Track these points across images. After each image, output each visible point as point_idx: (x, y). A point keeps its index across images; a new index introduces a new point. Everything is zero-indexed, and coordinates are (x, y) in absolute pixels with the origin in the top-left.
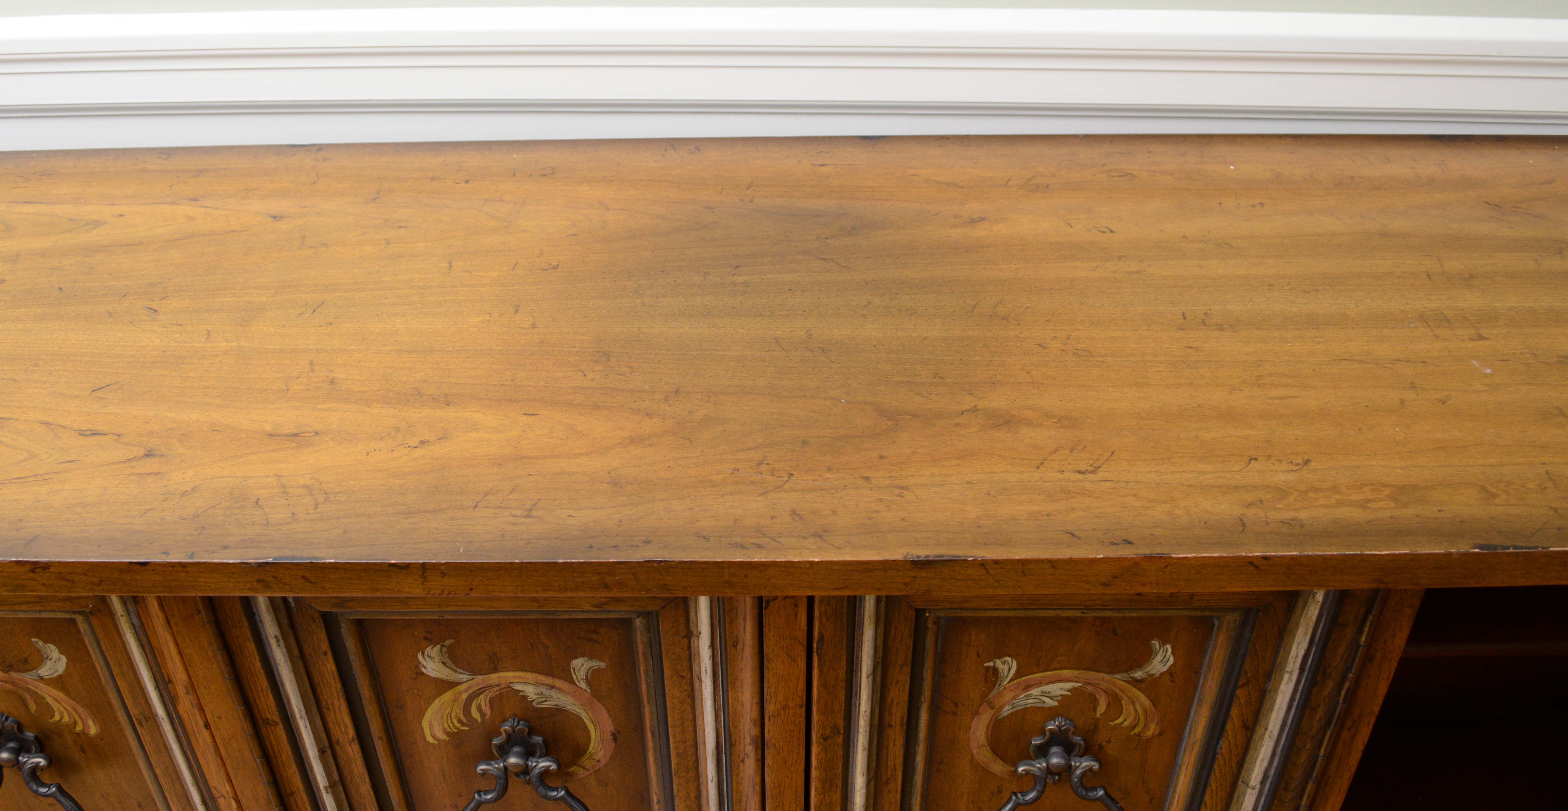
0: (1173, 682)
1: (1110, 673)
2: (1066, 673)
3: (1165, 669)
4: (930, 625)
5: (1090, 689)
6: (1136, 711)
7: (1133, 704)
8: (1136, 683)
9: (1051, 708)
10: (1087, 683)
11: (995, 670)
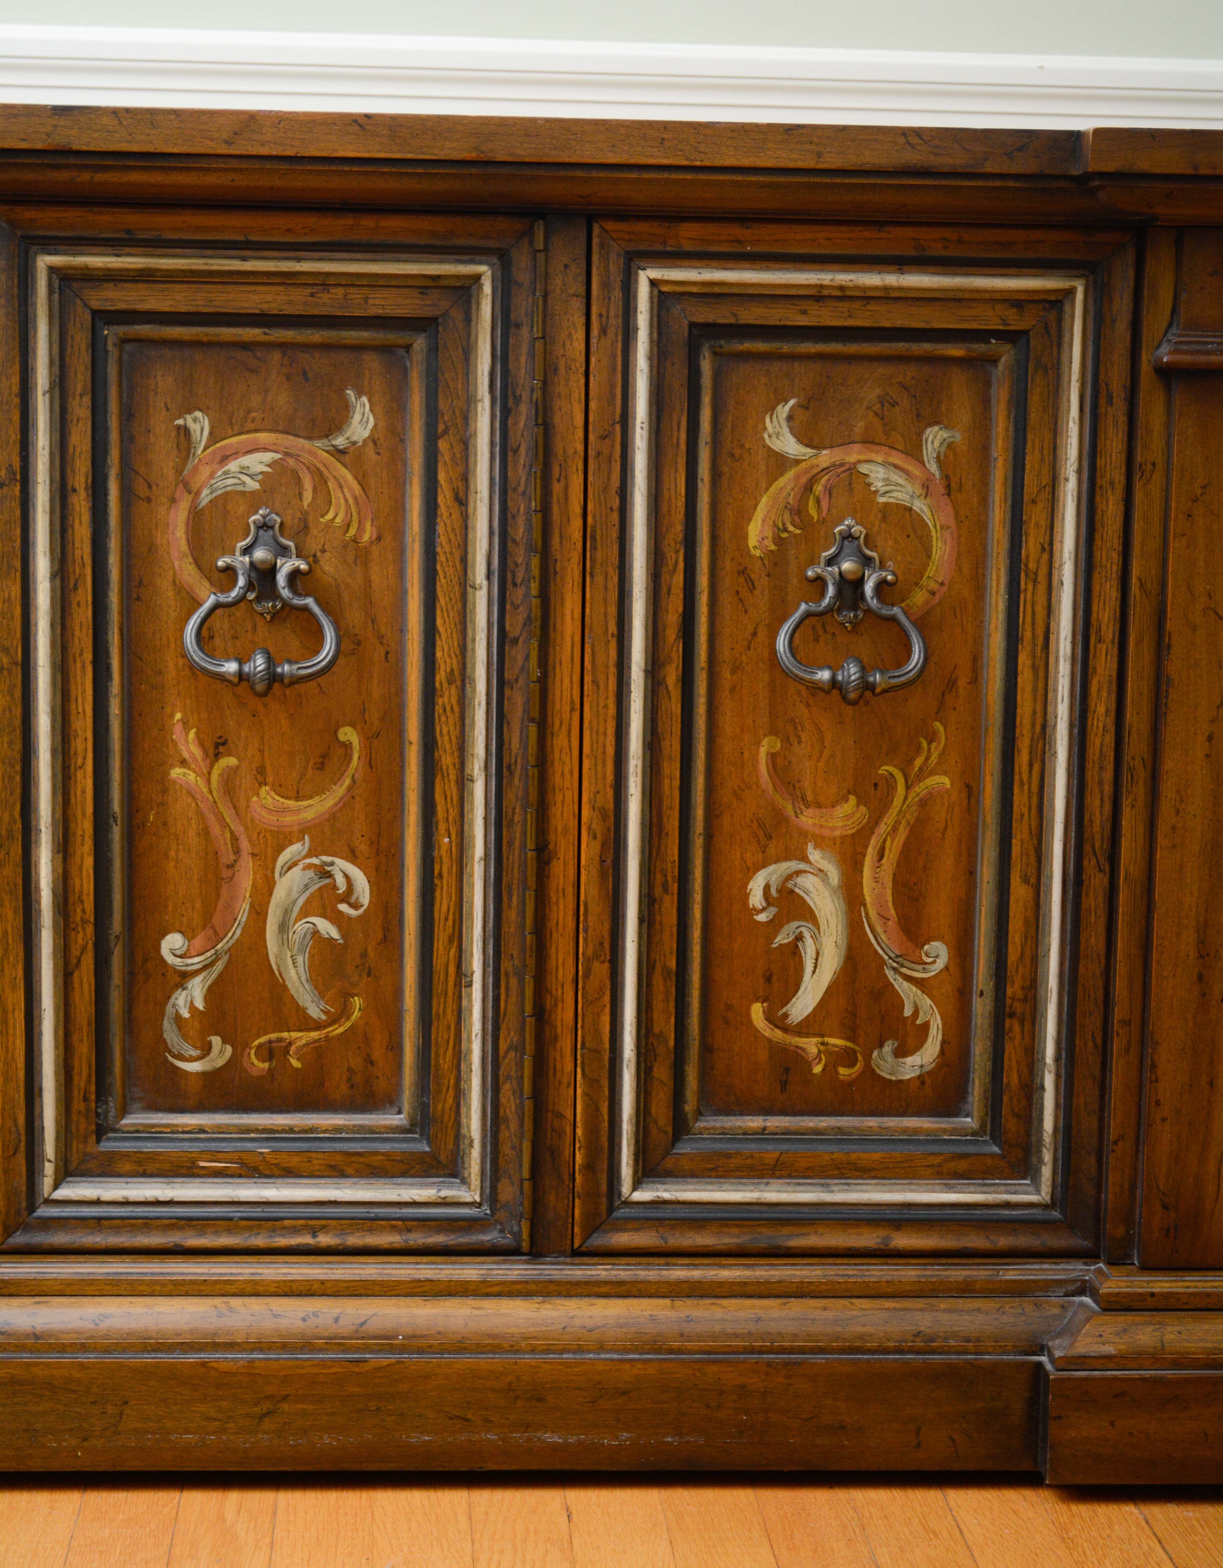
0: (378, 454)
1: (310, 438)
2: (263, 437)
3: (366, 434)
4: (110, 348)
5: (291, 462)
6: (346, 500)
7: (341, 487)
8: (339, 453)
9: (253, 493)
10: (287, 454)
11: (185, 431)
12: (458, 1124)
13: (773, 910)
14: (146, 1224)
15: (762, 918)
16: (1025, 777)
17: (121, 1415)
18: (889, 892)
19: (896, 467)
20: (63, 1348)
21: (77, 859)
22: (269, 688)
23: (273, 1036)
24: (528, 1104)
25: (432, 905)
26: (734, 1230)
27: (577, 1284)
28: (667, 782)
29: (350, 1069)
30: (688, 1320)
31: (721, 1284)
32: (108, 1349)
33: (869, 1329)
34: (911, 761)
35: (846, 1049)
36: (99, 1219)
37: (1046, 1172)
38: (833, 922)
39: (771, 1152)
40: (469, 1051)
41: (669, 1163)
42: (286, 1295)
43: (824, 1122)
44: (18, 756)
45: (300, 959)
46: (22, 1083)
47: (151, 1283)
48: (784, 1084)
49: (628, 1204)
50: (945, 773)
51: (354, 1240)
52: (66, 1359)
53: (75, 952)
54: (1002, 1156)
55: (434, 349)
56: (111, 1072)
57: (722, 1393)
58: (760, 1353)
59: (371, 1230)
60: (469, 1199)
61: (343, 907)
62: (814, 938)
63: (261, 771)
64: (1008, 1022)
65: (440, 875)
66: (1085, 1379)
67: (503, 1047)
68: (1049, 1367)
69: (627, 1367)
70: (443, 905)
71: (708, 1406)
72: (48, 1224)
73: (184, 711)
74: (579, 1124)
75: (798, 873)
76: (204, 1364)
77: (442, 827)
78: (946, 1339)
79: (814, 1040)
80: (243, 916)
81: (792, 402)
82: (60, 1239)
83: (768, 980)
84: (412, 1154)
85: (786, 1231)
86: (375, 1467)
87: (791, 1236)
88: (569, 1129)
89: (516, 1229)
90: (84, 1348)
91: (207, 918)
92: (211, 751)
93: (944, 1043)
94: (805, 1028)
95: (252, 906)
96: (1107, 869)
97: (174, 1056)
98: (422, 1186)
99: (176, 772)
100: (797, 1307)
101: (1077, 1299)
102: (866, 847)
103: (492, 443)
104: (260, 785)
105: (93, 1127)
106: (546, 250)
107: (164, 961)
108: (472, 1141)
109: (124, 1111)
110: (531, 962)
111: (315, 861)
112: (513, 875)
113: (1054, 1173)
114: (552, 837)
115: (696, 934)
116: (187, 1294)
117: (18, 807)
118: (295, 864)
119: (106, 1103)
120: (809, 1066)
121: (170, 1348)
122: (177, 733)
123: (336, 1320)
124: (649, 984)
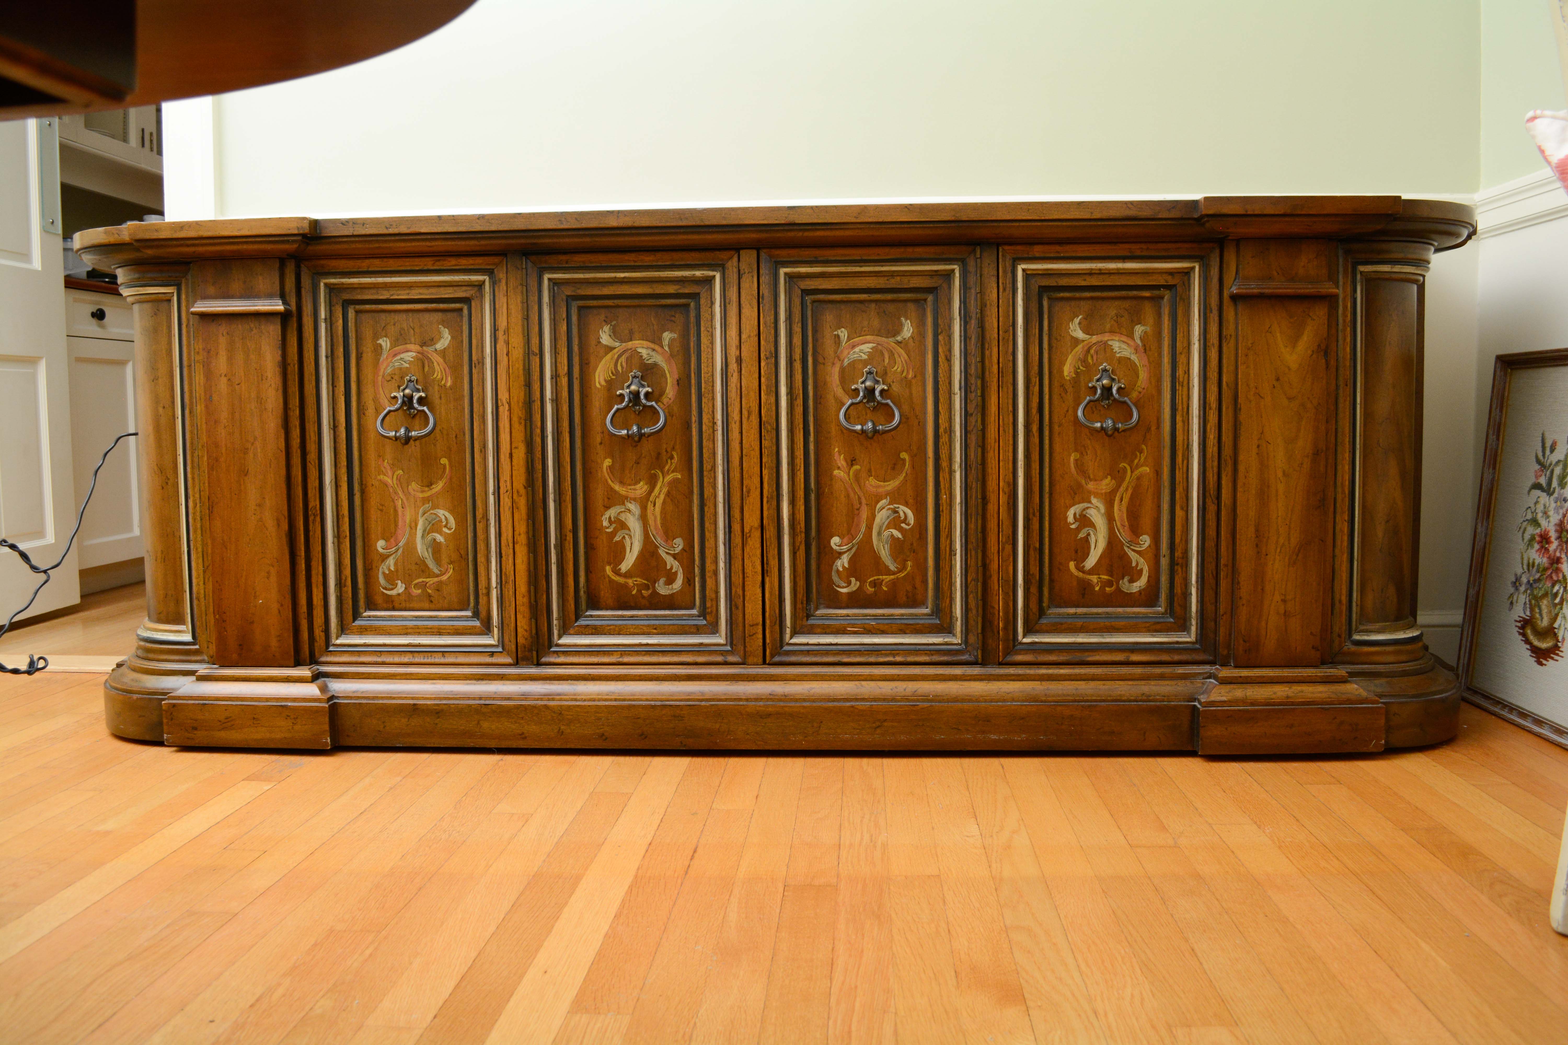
0: (915, 343)
1: (887, 337)
2: (869, 337)
3: (910, 335)
4: (808, 304)
5: (880, 347)
6: (902, 362)
7: (900, 356)
8: (899, 343)
9: (865, 360)
10: (878, 344)
11: (838, 336)
12: (951, 612)
13: (1077, 524)
14: (827, 653)
15: (1073, 527)
16: (1181, 466)
17: (820, 727)
18: (1125, 515)
19: (1123, 342)
20: (796, 700)
21: (798, 507)
22: (874, 435)
23: (876, 578)
24: (980, 603)
25: (939, 523)
26: (1065, 654)
27: (1002, 675)
28: (1034, 471)
29: (907, 591)
30: (1048, 689)
31: (1061, 675)
32: (814, 701)
33: (1123, 693)
34: (1133, 461)
35: (1109, 580)
36: (808, 651)
37: (1193, 628)
38: (1102, 528)
39: (1079, 622)
40: (956, 582)
41: (1037, 627)
42: (884, 680)
43: (1100, 610)
44: (774, 466)
45: (886, 546)
46: (777, 596)
47: (829, 676)
48: (1083, 595)
49: (1021, 643)
50: (1147, 466)
51: (911, 659)
52: (798, 704)
53: (797, 544)
54: (1175, 623)
55: (936, 301)
56: (812, 592)
57: (1063, 718)
58: (1079, 702)
59: (917, 655)
60: (956, 642)
61: (903, 525)
62: (1095, 535)
63: (870, 471)
64: (1176, 567)
65: (943, 511)
66: (1215, 710)
67: (969, 579)
68: (1199, 706)
69: (1024, 707)
70: (944, 522)
71: (1058, 724)
72: (788, 653)
73: (839, 447)
74: (1001, 611)
75: (1088, 508)
76: (852, 707)
77: (943, 491)
78: (1154, 696)
79: (1096, 576)
80: (863, 529)
81: (1080, 317)
82: (793, 659)
83: (1076, 552)
84: (932, 624)
85: (1086, 654)
86: (922, 749)
87: (1088, 656)
88: (997, 613)
89: (976, 654)
90: (804, 700)
91: (849, 531)
92: (850, 464)
93: (1149, 577)
94: (1091, 572)
95: (867, 525)
96: (1216, 502)
97: (836, 586)
98: (937, 637)
99: (836, 472)
100: (1092, 684)
101: (1208, 680)
102: (1115, 497)
103: (961, 336)
104: (869, 476)
105: (805, 614)
106: (980, 258)
107: (832, 548)
108: (957, 618)
109: (817, 609)
110: (981, 544)
111: (891, 506)
112: (972, 510)
113: (1197, 629)
114: (988, 493)
115: (1047, 533)
116: (844, 680)
117: (775, 486)
118: (884, 508)
119: (810, 605)
120: (1094, 588)
121: (838, 700)
122: (836, 456)
123: (905, 690)
124: (1028, 554)
